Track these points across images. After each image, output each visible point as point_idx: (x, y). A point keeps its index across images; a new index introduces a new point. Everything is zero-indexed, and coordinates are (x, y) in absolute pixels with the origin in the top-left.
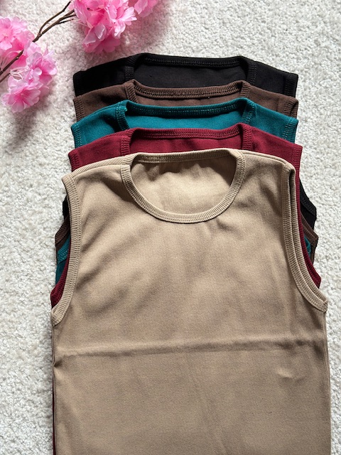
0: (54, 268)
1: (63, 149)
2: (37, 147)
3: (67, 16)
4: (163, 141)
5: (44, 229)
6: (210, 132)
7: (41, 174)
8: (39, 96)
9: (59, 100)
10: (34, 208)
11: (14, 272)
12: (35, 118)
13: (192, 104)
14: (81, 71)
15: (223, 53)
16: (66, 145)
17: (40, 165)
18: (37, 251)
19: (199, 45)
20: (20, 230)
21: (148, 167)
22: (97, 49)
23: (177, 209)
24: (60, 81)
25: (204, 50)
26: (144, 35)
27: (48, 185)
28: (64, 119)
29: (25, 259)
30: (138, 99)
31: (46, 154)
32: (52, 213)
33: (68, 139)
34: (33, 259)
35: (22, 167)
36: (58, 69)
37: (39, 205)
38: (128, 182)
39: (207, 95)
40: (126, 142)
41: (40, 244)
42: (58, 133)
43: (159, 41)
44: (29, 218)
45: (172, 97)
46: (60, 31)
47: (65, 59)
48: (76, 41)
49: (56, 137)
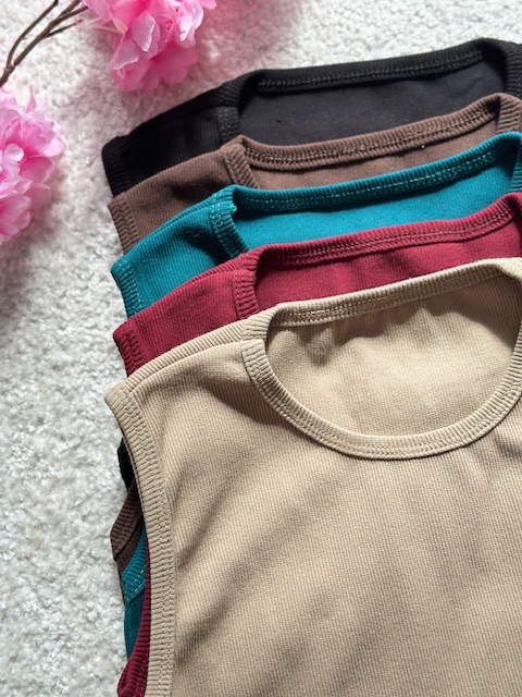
0: (120, 611)
1: (103, 322)
2: (43, 327)
3: (66, 14)
4: (334, 267)
5: (84, 518)
6: (442, 227)
7: (59, 389)
8: (31, 210)
9: (77, 212)
10: (52, 471)
11: (27, 635)
12: (28, 262)
13: (388, 170)
14: (117, 138)
15: (439, 40)
16: (106, 311)
17: (55, 368)
18: (74, 577)
20: (27, 530)
21: (306, 334)
22: (146, 79)
23: (390, 425)
24: (75, 168)
25: (393, 42)
26: (248, 32)
27: (79, 412)
28: (95, 252)
29: (47, 599)
30: (258, 180)
31: (66, 339)
32: (96, 478)
33: (109, 298)
34: (66, 595)
35: (14, 380)
36: (65, 141)
37: (65, 463)
38: (264, 379)
39: (417, 142)
40: (246, 284)
41: (78, 556)
42: (87, 288)
43: (287, 39)
44: (45, 499)
45: (336, 160)
46: (57, 56)
47: (78, 117)
48: (98, 72)
49: (82, 296)
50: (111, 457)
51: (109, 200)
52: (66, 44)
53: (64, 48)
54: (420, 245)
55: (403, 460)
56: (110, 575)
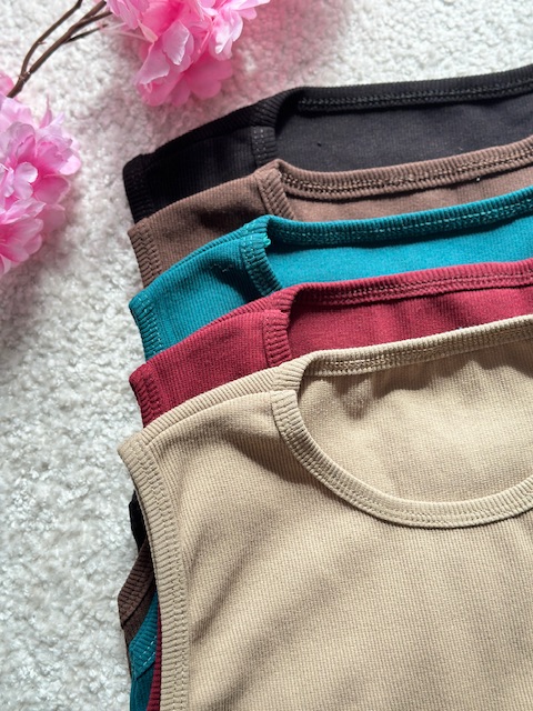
0: (126, 682)
1: (118, 362)
2: (51, 363)
3: (89, 18)
4: (375, 309)
5: (89, 577)
6: (497, 271)
7: (67, 433)
8: (43, 233)
9: (93, 236)
10: (56, 523)
11: (22, 704)
12: (37, 289)
13: (438, 204)
14: (140, 156)
15: (500, 60)
16: (122, 347)
17: (63, 408)
18: (76, 642)
19: (432, 48)
20: (26, 588)
22: (175, 93)
23: (432, 489)
24: (92, 188)
25: (448, 60)
26: (289, 43)
27: (88, 458)
28: (111, 282)
29: (46, 665)
30: (294, 208)
31: (76, 378)
32: (104, 532)
33: (126, 334)
34: (67, 662)
35: (17, 420)
36: (83, 157)
37: (70, 515)
38: (295, 435)
39: (472, 174)
40: (278, 327)
41: (82, 619)
42: (101, 321)
43: (331, 53)
44: (47, 554)
45: (382, 190)
46: (77, 62)
47: (97, 131)
48: (121, 82)
49: (96, 330)
50: (121, 509)
51: (129, 225)
52: (88, 49)
53: (85, 53)
54: (471, 290)
55: (445, 529)
56: (116, 641)
